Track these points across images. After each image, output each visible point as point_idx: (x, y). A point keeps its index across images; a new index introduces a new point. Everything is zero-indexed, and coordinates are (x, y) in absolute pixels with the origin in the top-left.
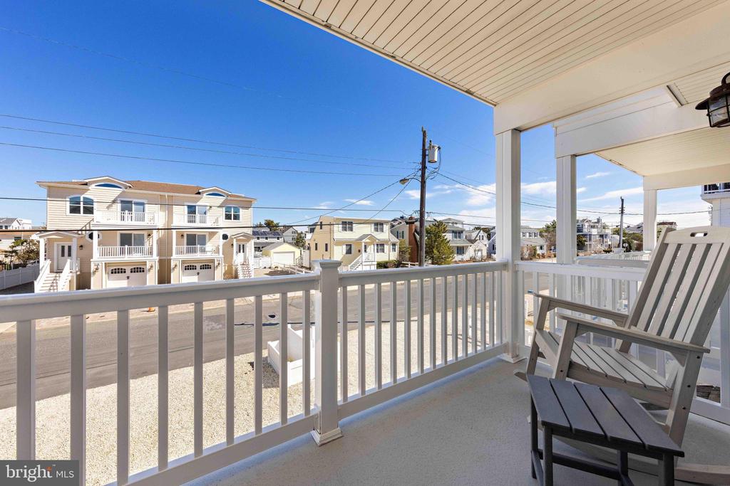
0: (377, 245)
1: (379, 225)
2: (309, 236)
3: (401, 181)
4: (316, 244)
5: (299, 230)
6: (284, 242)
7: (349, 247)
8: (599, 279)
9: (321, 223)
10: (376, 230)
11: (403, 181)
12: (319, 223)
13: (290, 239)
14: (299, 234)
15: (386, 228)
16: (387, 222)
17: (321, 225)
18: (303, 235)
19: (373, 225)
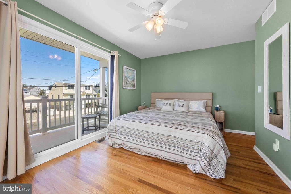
0: (87, 96)
1: (87, 87)
2: (48, 92)
3: (94, 70)
4: (53, 96)
5: (42, 89)
6: (31, 94)
7: (71, 97)
8: (106, 100)
9: (56, 85)
10: (86, 89)
11: (95, 70)
12: (54, 86)
13: (35, 93)
14: (42, 90)
15: (91, 88)
16: (92, 86)
17: (56, 87)
18: (44, 91)
19: (85, 87)
